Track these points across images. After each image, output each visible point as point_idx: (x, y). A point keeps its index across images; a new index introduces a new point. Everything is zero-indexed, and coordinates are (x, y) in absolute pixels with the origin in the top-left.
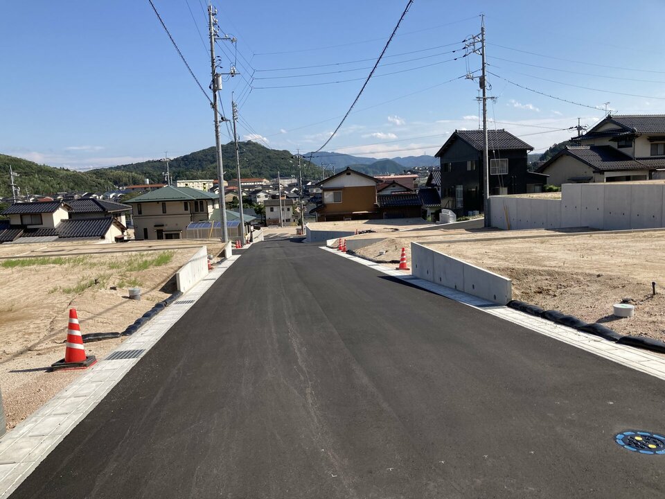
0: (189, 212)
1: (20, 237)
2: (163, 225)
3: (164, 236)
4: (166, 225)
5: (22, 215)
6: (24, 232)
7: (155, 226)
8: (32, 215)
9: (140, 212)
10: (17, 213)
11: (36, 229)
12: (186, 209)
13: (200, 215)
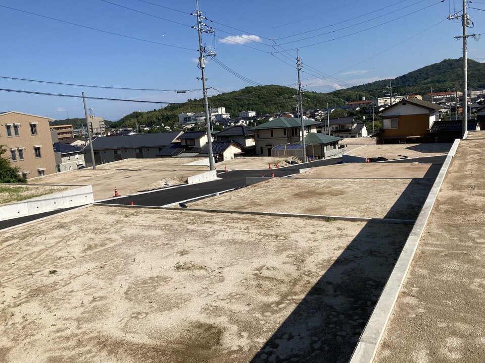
0: (286, 136)
1: (183, 152)
2: (271, 145)
5: (186, 139)
6: (185, 149)
7: (267, 146)
8: (190, 139)
9: (258, 136)
11: (192, 148)
12: (285, 134)
13: (295, 138)
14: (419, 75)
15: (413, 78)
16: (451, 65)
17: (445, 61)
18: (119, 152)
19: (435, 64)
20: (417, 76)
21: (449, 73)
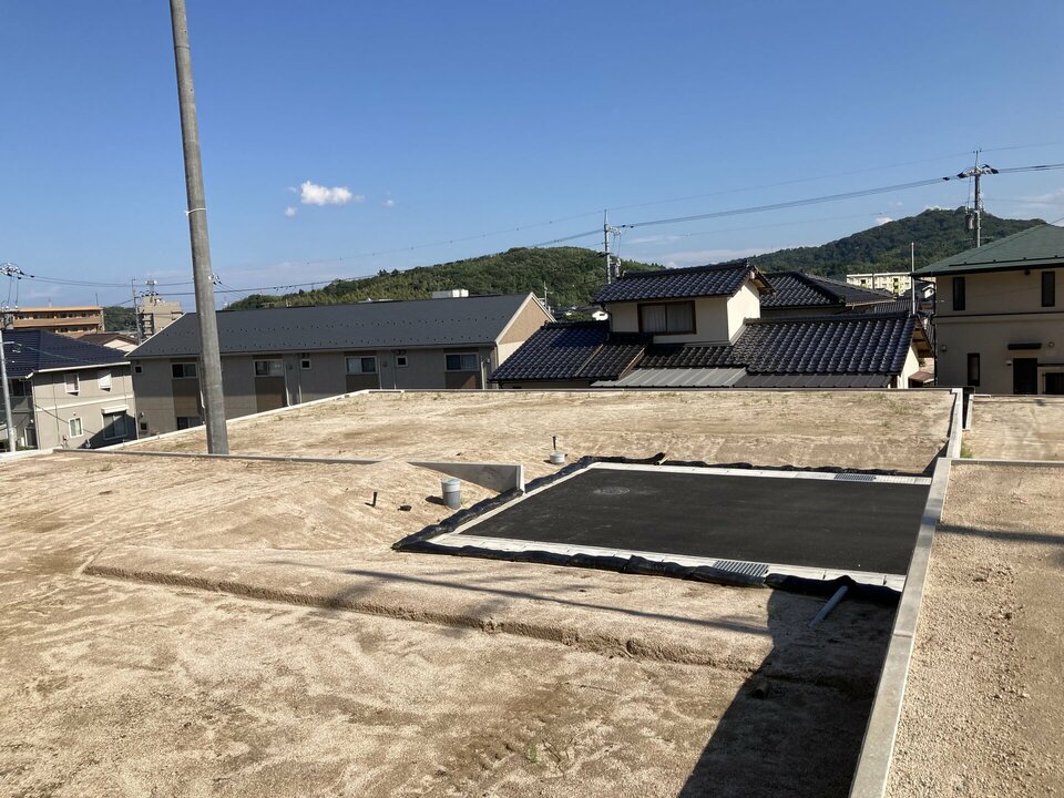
1: (637, 367)
2: (1037, 346)
3: (1041, 383)
4: (1051, 345)
5: (642, 306)
6: (646, 352)
7: (1012, 347)
8: (668, 303)
9: (959, 303)
10: (633, 300)
11: (679, 347)
14: (875, 240)
15: (864, 247)
16: (941, 221)
17: (928, 213)
18: (277, 368)
19: (908, 219)
20: (871, 241)
21: (939, 238)
